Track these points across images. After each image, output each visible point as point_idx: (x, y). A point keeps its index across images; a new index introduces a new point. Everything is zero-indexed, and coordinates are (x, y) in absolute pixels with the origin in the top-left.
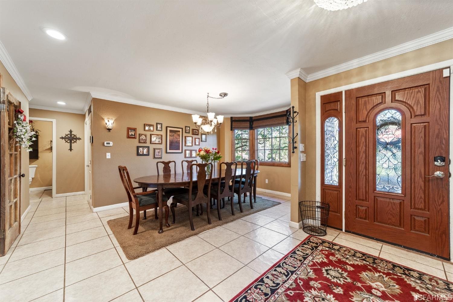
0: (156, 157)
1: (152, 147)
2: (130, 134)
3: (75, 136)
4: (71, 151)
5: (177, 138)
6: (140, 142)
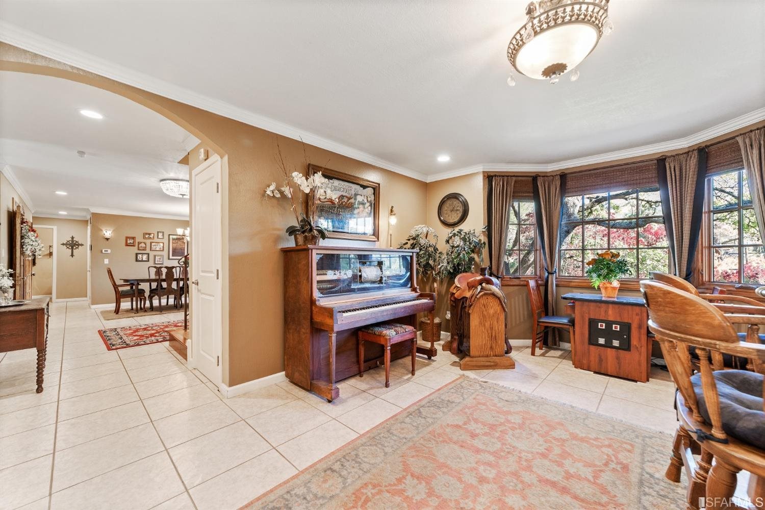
0: (156, 263)
1: (152, 254)
2: (129, 242)
3: (77, 242)
4: (72, 257)
5: (181, 245)
6: (139, 249)
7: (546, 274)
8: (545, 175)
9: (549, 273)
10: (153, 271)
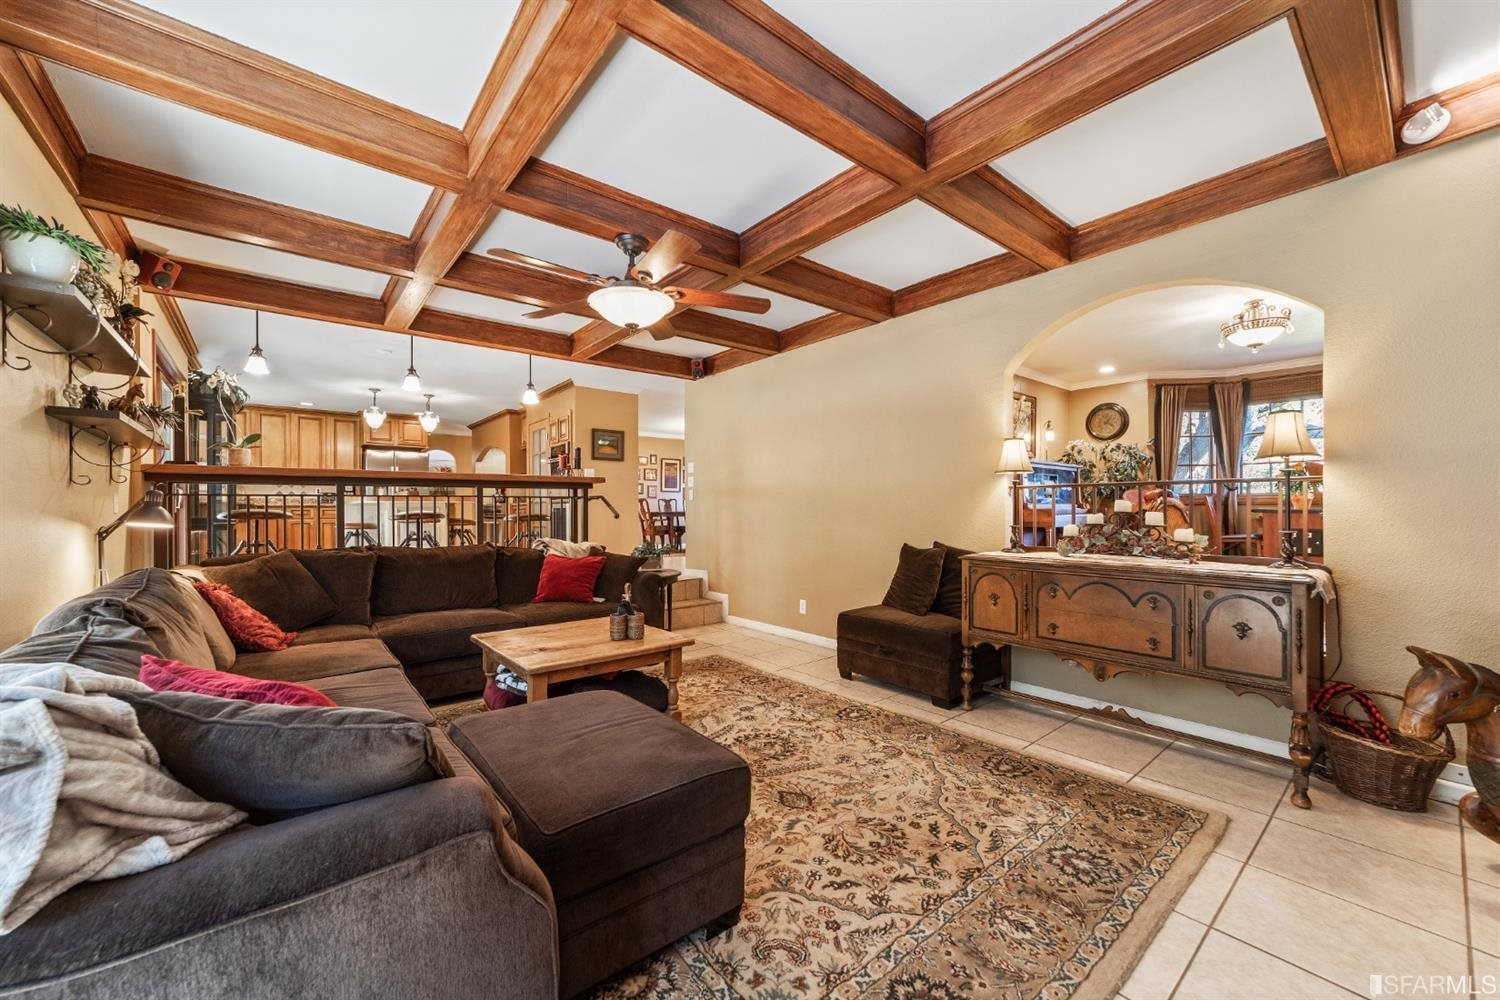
0: (650, 495)
7: (1226, 491)
8: (1223, 382)
9: (1230, 490)
10: (663, 504)
